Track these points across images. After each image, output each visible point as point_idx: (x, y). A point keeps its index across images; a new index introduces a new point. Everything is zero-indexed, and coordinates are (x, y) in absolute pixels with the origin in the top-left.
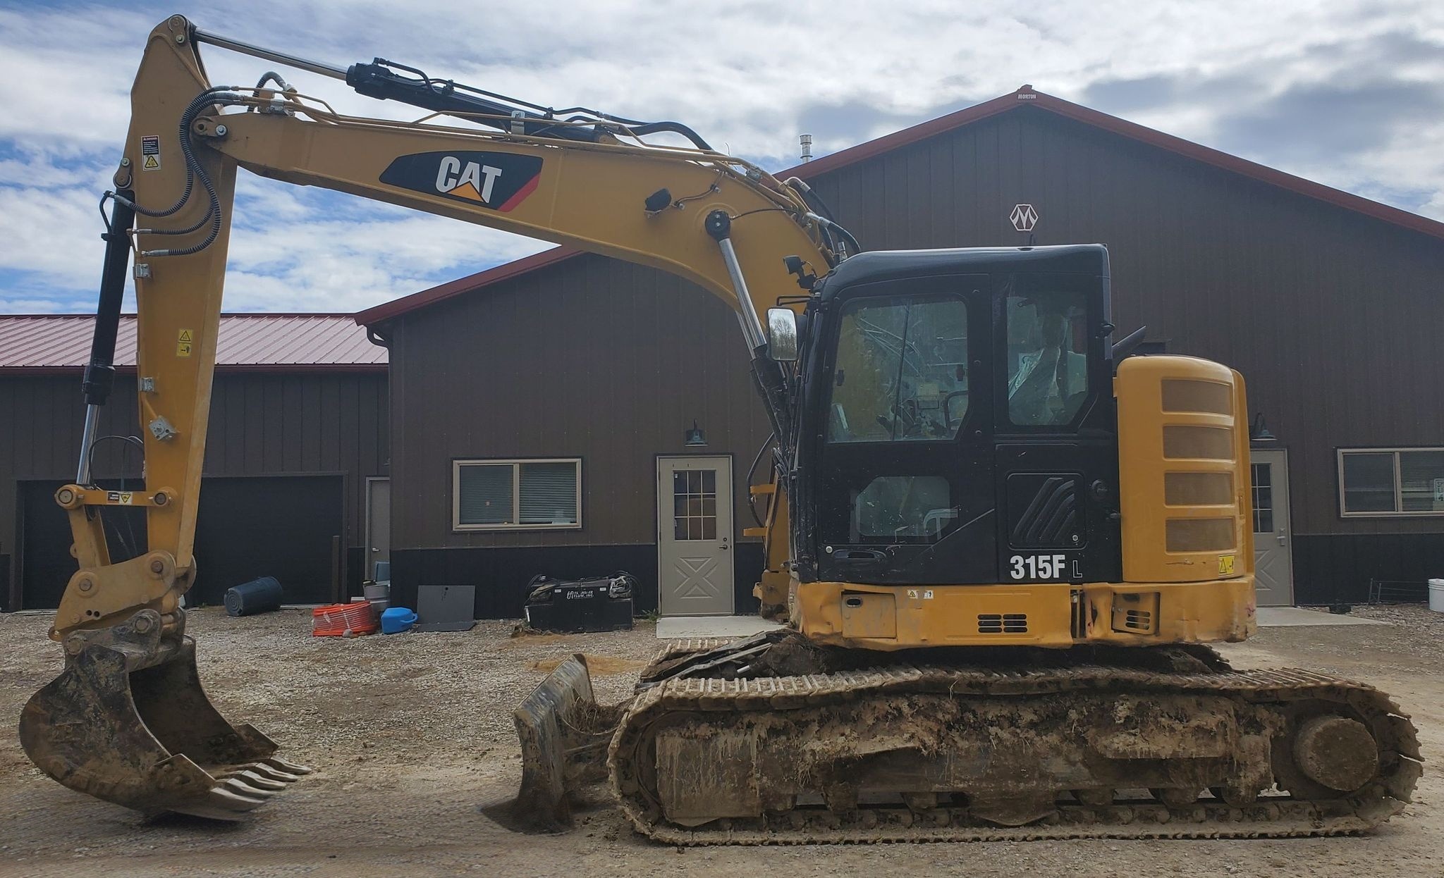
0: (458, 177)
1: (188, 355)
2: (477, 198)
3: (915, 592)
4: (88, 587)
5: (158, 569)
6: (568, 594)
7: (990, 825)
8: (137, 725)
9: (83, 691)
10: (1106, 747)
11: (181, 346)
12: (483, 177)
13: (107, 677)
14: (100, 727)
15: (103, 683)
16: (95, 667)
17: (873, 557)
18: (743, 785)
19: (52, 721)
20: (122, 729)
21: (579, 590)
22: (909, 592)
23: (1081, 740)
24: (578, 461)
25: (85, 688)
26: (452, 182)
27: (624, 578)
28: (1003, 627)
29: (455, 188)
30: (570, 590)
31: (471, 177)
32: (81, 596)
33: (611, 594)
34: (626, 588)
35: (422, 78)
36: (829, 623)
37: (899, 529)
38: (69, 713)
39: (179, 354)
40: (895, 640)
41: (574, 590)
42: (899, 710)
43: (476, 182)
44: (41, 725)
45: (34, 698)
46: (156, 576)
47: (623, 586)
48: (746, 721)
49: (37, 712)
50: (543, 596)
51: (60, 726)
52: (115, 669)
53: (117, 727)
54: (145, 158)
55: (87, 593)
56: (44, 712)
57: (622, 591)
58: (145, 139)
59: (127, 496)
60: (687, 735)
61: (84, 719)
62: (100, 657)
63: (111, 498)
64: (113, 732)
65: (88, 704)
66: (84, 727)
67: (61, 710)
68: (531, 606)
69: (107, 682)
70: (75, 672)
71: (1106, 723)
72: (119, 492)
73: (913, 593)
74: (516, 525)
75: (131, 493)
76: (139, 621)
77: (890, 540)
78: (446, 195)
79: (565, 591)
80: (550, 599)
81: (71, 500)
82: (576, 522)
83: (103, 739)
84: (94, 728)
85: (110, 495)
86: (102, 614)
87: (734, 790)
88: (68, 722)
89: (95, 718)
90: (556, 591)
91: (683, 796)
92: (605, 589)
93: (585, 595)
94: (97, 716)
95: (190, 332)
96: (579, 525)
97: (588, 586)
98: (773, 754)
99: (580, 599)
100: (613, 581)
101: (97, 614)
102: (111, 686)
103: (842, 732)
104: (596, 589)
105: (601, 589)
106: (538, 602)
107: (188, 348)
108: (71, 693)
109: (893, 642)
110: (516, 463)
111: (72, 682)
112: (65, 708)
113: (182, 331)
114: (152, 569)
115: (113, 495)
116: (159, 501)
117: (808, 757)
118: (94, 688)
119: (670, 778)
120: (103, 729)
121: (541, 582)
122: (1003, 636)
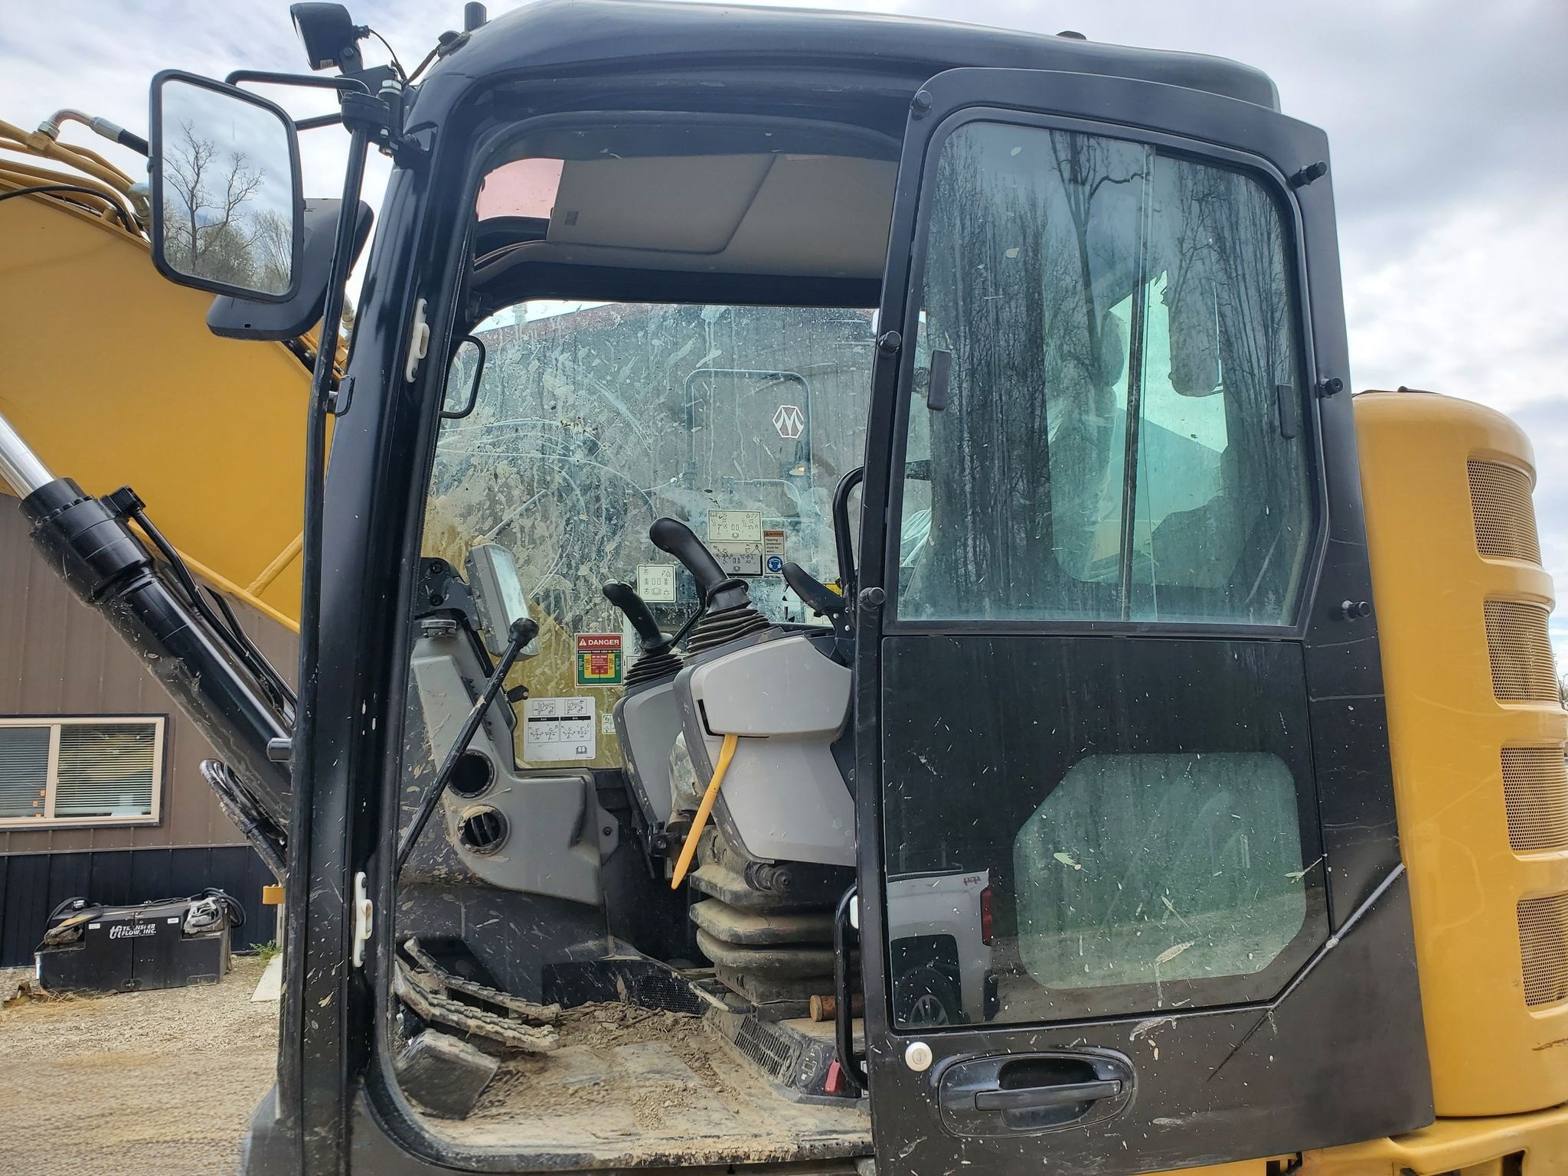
6: (112, 931)
21: (131, 923)
24: (160, 722)
27: (214, 902)
30: (116, 923)
33: (188, 929)
34: (213, 918)
41: (123, 923)
47: (208, 914)
50: (69, 936)
57: (206, 922)
68: (44, 952)
74: (48, 819)
79: (107, 926)
80: (81, 939)
82: (150, 813)
90: (91, 927)
92: (176, 920)
93: (142, 931)
96: (154, 817)
97: (147, 916)
99: (133, 939)
100: (194, 906)
104: (160, 922)
105: (170, 921)
106: (58, 945)
110: (56, 725)
121: (75, 910)
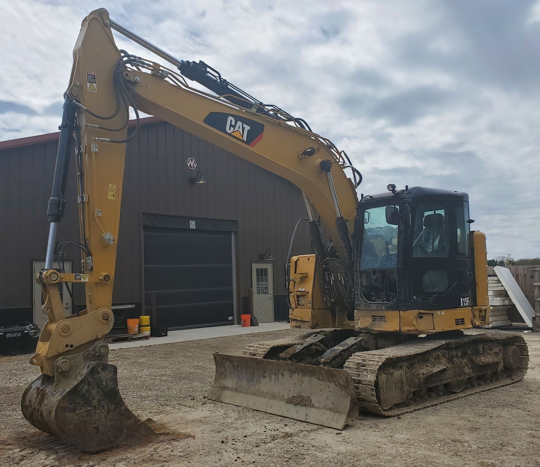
0: (234, 127)
1: (114, 198)
2: (241, 138)
3: (439, 312)
4: (68, 330)
5: (106, 318)
7: (454, 393)
8: (122, 406)
9: (92, 390)
10: (479, 361)
11: (110, 193)
12: (243, 128)
13: (107, 381)
14: (101, 410)
15: (104, 384)
16: (100, 375)
17: (429, 300)
18: (402, 390)
19: (74, 410)
20: (115, 409)
22: (437, 312)
23: (471, 361)
25: (93, 388)
26: (232, 129)
28: (460, 323)
29: (233, 132)
31: (239, 128)
32: (63, 336)
35: (218, 76)
36: (414, 326)
37: (436, 289)
38: (84, 404)
39: (109, 197)
40: (435, 330)
42: (438, 355)
43: (241, 130)
44: (67, 414)
45: (63, 398)
46: (105, 322)
48: (400, 365)
49: (65, 406)
51: (79, 413)
52: (111, 375)
53: (112, 408)
54: (89, 84)
55: (66, 334)
56: (69, 406)
58: (88, 73)
59: (86, 277)
60: (387, 373)
61: (92, 406)
62: (102, 370)
63: (77, 278)
64: (108, 412)
65: (95, 397)
66: (92, 411)
67: (79, 403)
69: (107, 383)
70: (87, 379)
71: (477, 353)
72: (81, 275)
73: (438, 312)
75: (88, 275)
76: (101, 348)
77: (433, 293)
78: (229, 134)
81: (56, 280)
83: (103, 416)
84: (98, 411)
85: (76, 276)
86: (75, 346)
87: (399, 392)
88: (83, 410)
89: (98, 405)
91: (387, 397)
94: (100, 404)
95: (115, 186)
98: (408, 377)
101: (72, 346)
102: (109, 386)
103: (427, 365)
107: (114, 195)
108: (85, 392)
109: (434, 331)
111: (85, 386)
112: (81, 402)
113: (110, 185)
114: (103, 318)
115: (78, 276)
116: (106, 280)
117: (421, 376)
118: (100, 388)
119: (383, 391)
120: (103, 411)
122: (460, 326)
